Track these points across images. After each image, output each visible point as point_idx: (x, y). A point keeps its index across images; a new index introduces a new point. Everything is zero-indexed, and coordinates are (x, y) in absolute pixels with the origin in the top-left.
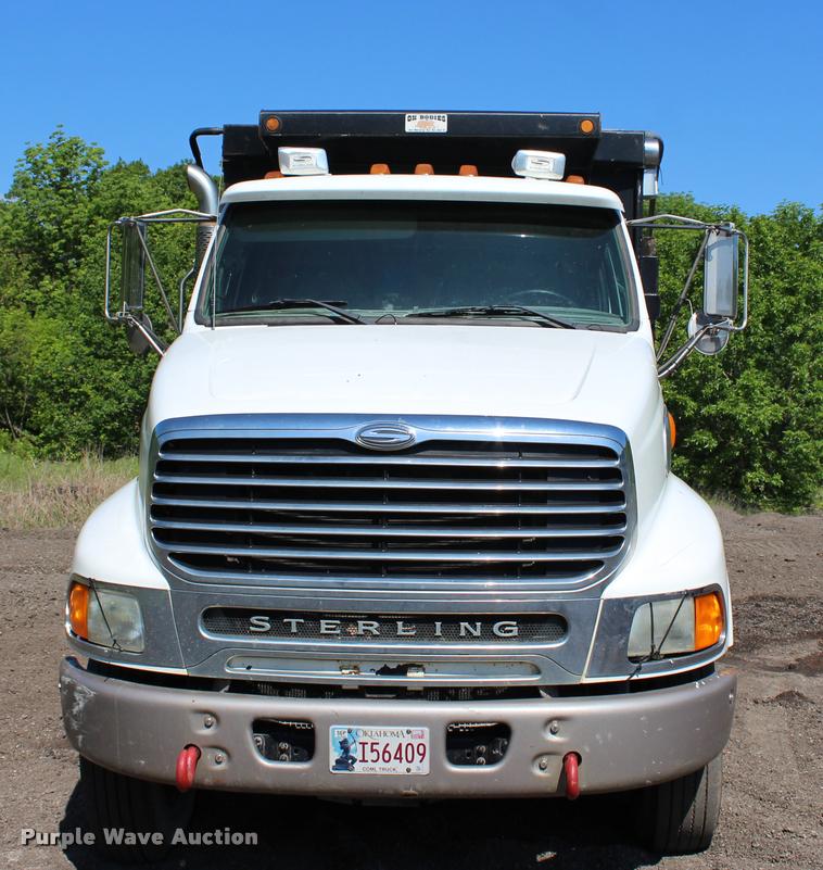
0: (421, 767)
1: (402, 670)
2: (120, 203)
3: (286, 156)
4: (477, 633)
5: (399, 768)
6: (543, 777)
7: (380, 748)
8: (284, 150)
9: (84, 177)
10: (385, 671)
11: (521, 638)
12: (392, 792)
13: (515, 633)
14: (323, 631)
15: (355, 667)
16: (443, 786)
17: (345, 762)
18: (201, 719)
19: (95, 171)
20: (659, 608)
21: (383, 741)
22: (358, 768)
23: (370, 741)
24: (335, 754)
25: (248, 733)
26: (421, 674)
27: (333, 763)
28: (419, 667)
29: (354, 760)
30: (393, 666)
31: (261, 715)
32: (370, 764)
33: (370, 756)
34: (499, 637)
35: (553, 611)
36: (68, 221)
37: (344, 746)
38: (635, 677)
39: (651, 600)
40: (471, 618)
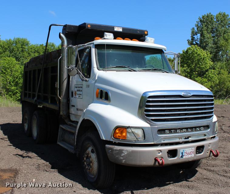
0: (193, 155)
1: (188, 138)
3: (106, 34)
4: (199, 130)
5: (190, 156)
6: (208, 154)
7: (187, 153)
8: (106, 33)
10: (186, 138)
11: (204, 130)
12: (188, 161)
14: (178, 132)
15: (181, 138)
18: (158, 152)
21: (188, 151)
24: (181, 155)
26: (191, 138)
27: (180, 157)
28: (190, 137)
29: (183, 156)
30: (187, 137)
31: (169, 150)
32: (186, 156)
33: (186, 154)
37: (182, 153)
40: (198, 127)
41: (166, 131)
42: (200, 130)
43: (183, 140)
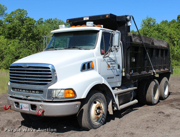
0: (28, 110)
1: (28, 97)
2: (158, 28)
5: (26, 109)
6: (40, 113)
9: (152, 24)
10: (26, 97)
11: (39, 93)
12: (26, 113)
13: (38, 93)
14: (20, 91)
16: (31, 113)
17: (22, 108)
19: (154, 23)
20: (57, 91)
21: (25, 106)
22: (23, 109)
23: (23, 106)
24: (21, 107)
25: (14, 104)
30: (27, 96)
31: (15, 101)
34: (37, 93)
35: (41, 90)
36: (149, 32)
38: (53, 100)
39: (56, 89)
40: (34, 90)
41: (15, 89)
42: (35, 93)
43: (25, 98)
